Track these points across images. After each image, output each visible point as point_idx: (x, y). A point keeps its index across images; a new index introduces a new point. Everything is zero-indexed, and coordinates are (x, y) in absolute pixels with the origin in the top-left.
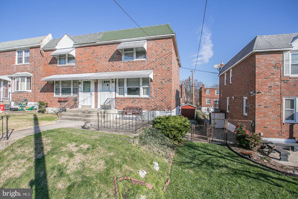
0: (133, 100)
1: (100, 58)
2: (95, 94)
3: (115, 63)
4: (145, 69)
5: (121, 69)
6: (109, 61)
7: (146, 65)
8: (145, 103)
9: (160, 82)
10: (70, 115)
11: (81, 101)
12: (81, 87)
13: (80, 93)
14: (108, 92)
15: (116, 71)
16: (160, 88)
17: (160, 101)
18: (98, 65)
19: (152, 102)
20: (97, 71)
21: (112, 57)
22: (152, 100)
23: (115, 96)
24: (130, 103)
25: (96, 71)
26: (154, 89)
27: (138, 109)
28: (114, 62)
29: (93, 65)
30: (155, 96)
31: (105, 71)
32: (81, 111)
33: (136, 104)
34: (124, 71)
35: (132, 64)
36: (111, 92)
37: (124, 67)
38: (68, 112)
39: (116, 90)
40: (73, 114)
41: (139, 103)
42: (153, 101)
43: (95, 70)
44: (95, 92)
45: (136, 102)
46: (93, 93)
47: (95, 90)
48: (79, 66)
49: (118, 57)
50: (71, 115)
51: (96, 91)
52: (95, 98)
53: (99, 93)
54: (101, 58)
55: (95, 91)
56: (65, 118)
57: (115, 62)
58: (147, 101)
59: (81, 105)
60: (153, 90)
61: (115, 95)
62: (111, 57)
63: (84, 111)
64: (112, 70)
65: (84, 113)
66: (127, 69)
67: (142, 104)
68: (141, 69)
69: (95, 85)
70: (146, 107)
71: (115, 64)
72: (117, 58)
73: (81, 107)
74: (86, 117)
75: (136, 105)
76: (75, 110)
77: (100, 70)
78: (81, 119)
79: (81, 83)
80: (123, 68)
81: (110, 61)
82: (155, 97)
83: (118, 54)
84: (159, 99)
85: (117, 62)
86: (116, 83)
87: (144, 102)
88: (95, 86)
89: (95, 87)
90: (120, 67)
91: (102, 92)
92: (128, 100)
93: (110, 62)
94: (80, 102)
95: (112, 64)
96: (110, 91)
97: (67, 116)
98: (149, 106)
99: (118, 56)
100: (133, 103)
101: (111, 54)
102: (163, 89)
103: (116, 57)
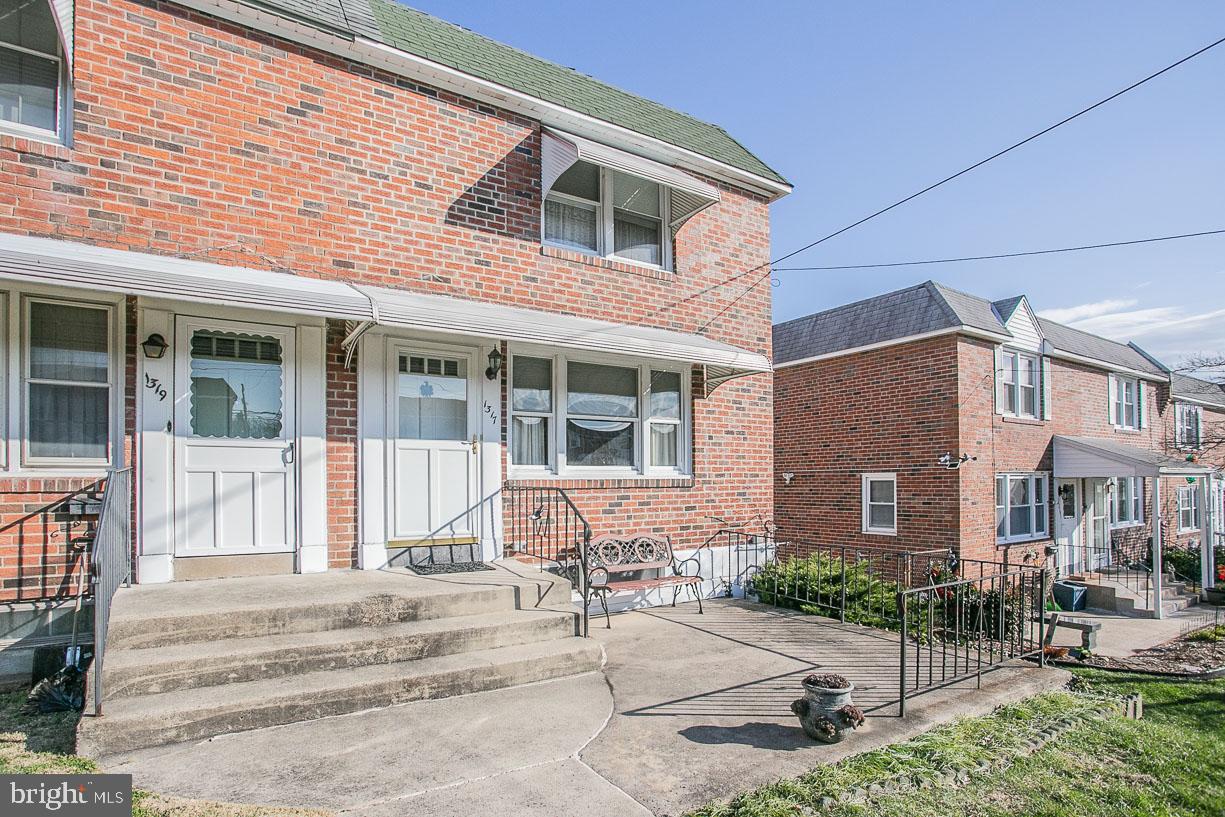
0: (612, 498)
1: (379, 176)
2: (329, 450)
3: (495, 241)
4: (668, 323)
5: (542, 296)
6: (453, 218)
7: (674, 305)
8: (674, 509)
9: (735, 402)
10: (208, 670)
11: (168, 509)
12: (166, 386)
13: (155, 445)
14: (457, 444)
15: (505, 298)
16: (732, 433)
17: (733, 494)
18: (355, 223)
19: (701, 502)
20: (343, 269)
21: (471, 198)
22: (705, 492)
23: (504, 469)
24: (597, 512)
25: (338, 263)
26: (711, 438)
27: (648, 545)
28: (492, 236)
29: (301, 212)
30: (715, 469)
31: (421, 285)
32: (322, 609)
33: (629, 517)
34: (558, 309)
35: (601, 278)
36: (478, 445)
37: (557, 287)
38: (135, 640)
39: (504, 430)
40: (260, 657)
41: (642, 510)
42: (709, 495)
43: (331, 254)
44: (329, 439)
45: (632, 505)
46: (315, 446)
47: (329, 421)
48: (134, 180)
49: (519, 209)
50: (222, 667)
51: (342, 424)
52: (330, 486)
53: (372, 449)
54: (386, 178)
55: (329, 431)
56: (188, 715)
57: (495, 236)
58: (682, 496)
59: (170, 558)
60: (707, 440)
61: (504, 461)
62: (463, 196)
63: (354, 609)
64: (479, 285)
65: (348, 624)
66: (575, 302)
67: (657, 516)
68: (650, 321)
69: (330, 377)
70: (676, 529)
71: (499, 250)
72: (509, 214)
73: (169, 575)
74: (419, 656)
75: (628, 525)
76: (237, 615)
77: (379, 270)
78: (410, 685)
79: (169, 341)
80: (555, 291)
81: (463, 219)
82: (717, 476)
83: (519, 194)
84: (733, 488)
85: (513, 245)
86: (504, 382)
87: (670, 503)
88: (329, 386)
89: (329, 394)
90: (534, 280)
91: (400, 443)
92: (589, 498)
93: (458, 229)
94: (159, 523)
95: (471, 245)
96: (470, 436)
97: (171, 685)
98: (692, 525)
99: (516, 201)
100: (612, 512)
101: (466, 176)
102: (745, 439)
103: (500, 204)
